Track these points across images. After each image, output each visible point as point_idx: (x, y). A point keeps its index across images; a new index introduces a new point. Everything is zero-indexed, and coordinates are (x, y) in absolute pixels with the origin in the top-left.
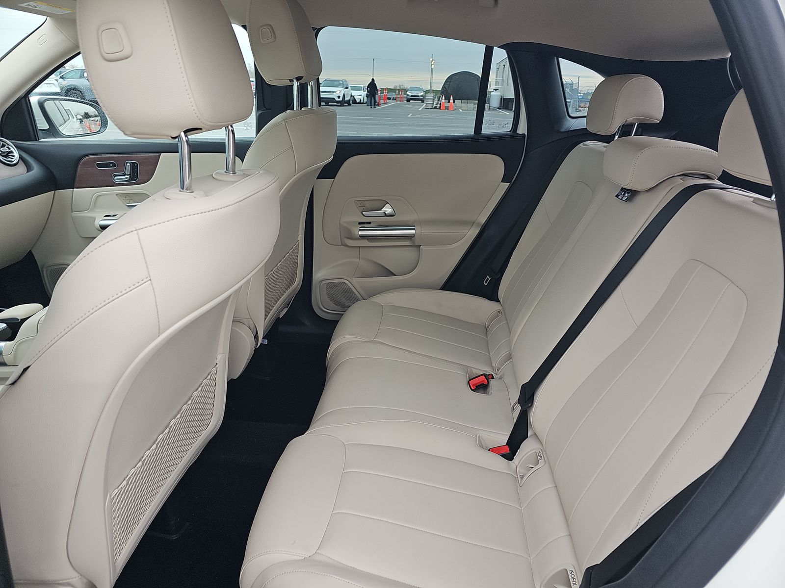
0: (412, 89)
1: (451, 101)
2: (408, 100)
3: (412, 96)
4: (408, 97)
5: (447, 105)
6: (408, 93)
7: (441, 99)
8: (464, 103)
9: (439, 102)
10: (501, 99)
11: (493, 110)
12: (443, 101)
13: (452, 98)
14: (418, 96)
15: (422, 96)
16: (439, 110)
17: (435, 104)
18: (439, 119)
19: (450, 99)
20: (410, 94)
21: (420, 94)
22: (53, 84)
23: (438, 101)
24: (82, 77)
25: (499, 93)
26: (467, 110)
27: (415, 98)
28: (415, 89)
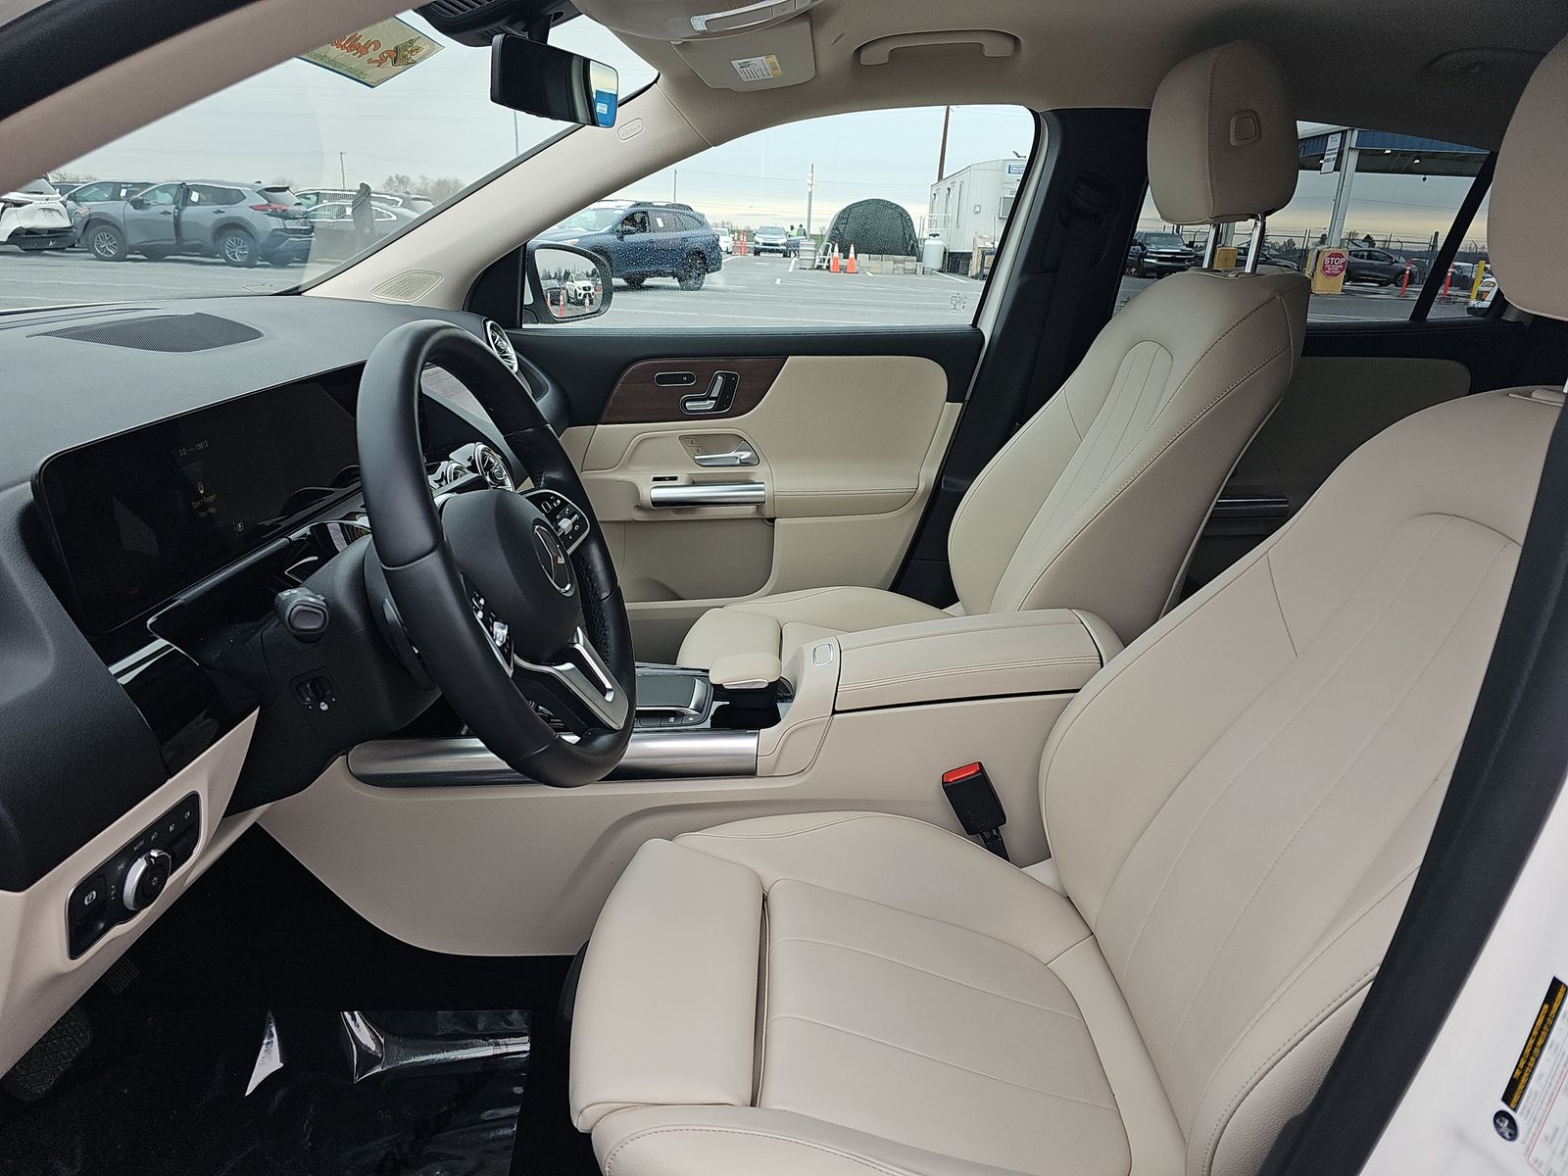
0: (764, 230)
1: (852, 255)
2: (757, 252)
3: (764, 244)
4: (757, 246)
5: (844, 262)
6: (756, 238)
7: (830, 251)
8: (874, 259)
9: (827, 257)
10: (945, 253)
11: (931, 274)
12: (836, 254)
13: (852, 249)
14: (777, 245)
15: (784, 245)
16: (827, 272)
17: (818, 260)
18: (834, 289)
19: (849, 252)
20: (761, 241)
21: (780, 242)
22: (58, 211)
23: (825, 254)
24: (116, 197)
25: (941, 243)
26: (881, 273)
27: (770, 248)
28: (769, 230)
